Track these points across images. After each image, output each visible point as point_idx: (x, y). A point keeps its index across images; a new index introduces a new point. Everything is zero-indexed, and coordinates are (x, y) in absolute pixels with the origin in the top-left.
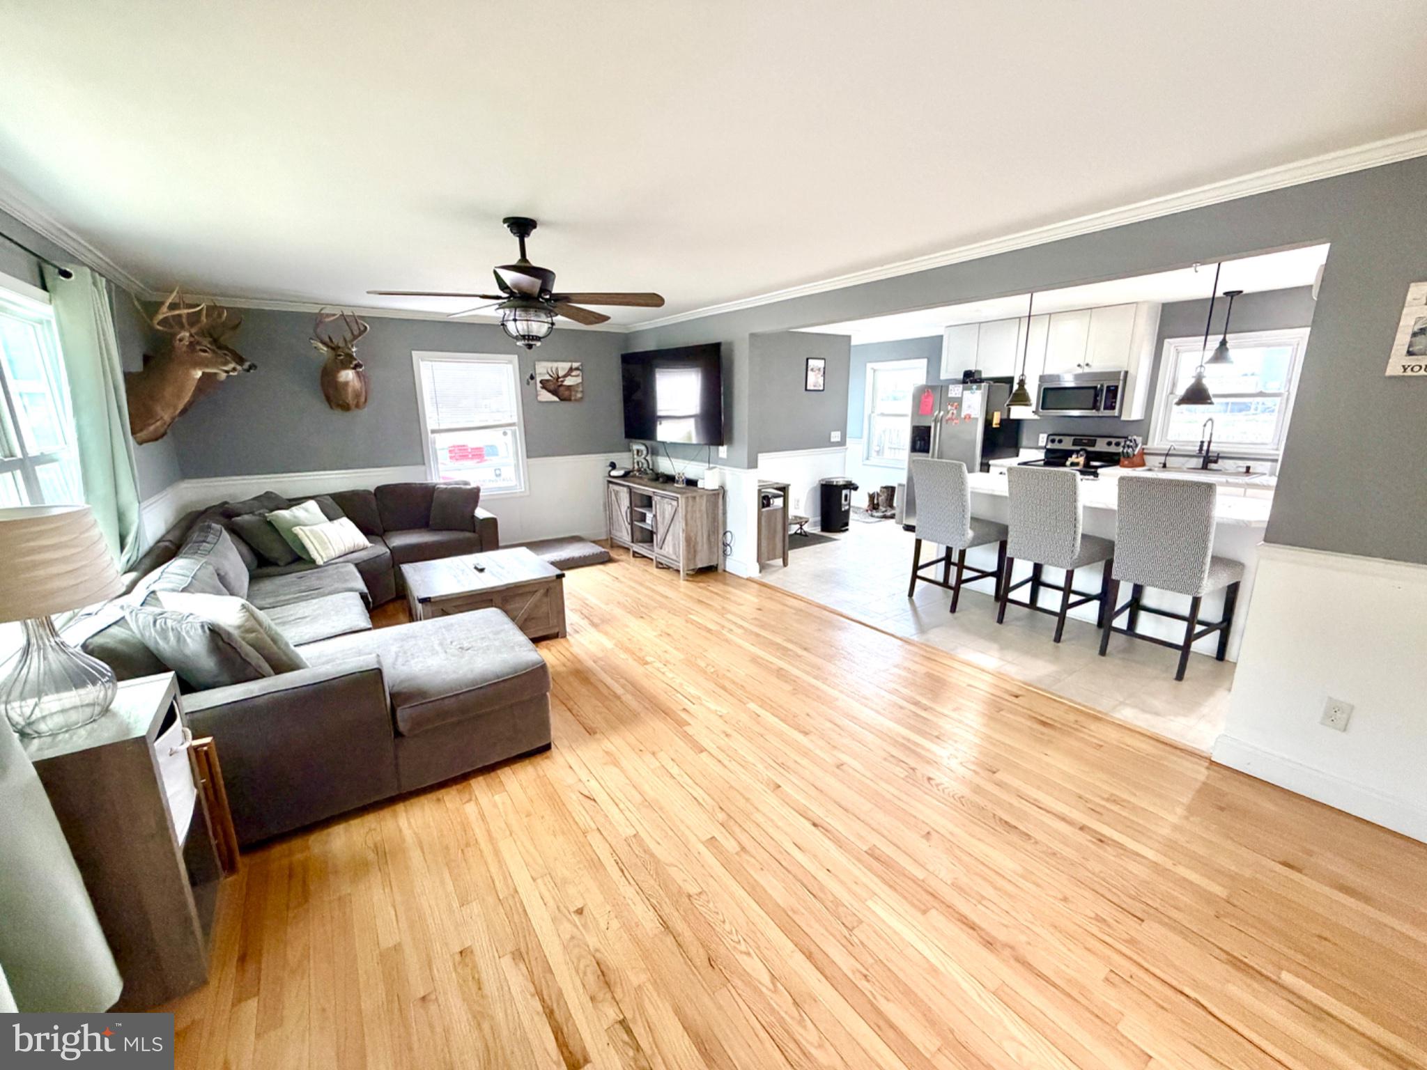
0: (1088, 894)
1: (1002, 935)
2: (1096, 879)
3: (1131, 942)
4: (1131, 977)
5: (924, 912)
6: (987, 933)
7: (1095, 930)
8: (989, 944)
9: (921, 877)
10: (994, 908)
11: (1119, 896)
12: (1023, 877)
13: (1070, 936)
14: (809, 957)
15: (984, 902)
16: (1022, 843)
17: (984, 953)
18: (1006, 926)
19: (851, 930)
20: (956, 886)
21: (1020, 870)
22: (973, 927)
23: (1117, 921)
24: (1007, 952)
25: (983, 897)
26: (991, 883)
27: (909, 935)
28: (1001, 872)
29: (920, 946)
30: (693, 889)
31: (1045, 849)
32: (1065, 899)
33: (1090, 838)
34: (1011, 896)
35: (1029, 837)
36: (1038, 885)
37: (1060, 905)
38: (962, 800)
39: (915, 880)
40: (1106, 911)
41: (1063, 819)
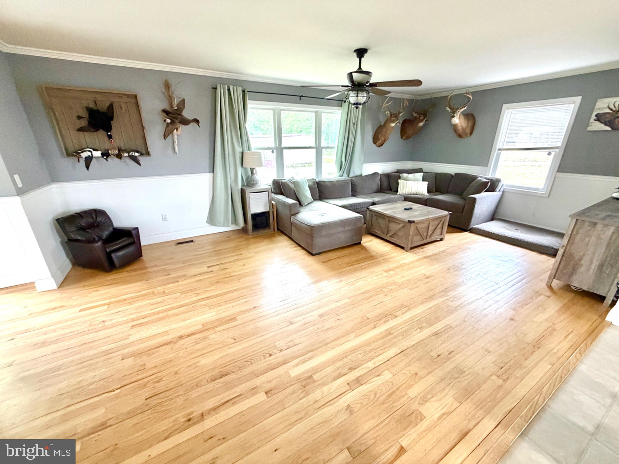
0: (171, 385)
1: (182, 342)
2: (175, 395)
3: (145, 385)
4: (138, 374)
5: (203, 325)
6: (184, 339)
7: (159, 374)
8: (181, 337)
9: (216, 329)
10: (190, 345)
11: (161, 399)
12: (196, 363)
13: (164, 364)
14: (208, 297)
15: (195, 343)
16: (212, 374)
17: (179, 334)
18: (182, 345)
19: (209, 307)
20: (205, 338)
21: (199, 364)
22: (189, 335)
23: (154, 387)
24: (175, 341)
25: (197, 344)
26: (200, 349)
27: (199, 318)
28: (202, 356)
29: (194, 320)
30: (240, 281)
31: (202, 383)
32: (176, 373)
33: (195, 414)
34: (192, 353)
35: (213, 380)
36: (189, 366)
37: (176, 369)
38: (250, 363)
39: (216, 327)
40: (161, 387)
41: (215, 409)
